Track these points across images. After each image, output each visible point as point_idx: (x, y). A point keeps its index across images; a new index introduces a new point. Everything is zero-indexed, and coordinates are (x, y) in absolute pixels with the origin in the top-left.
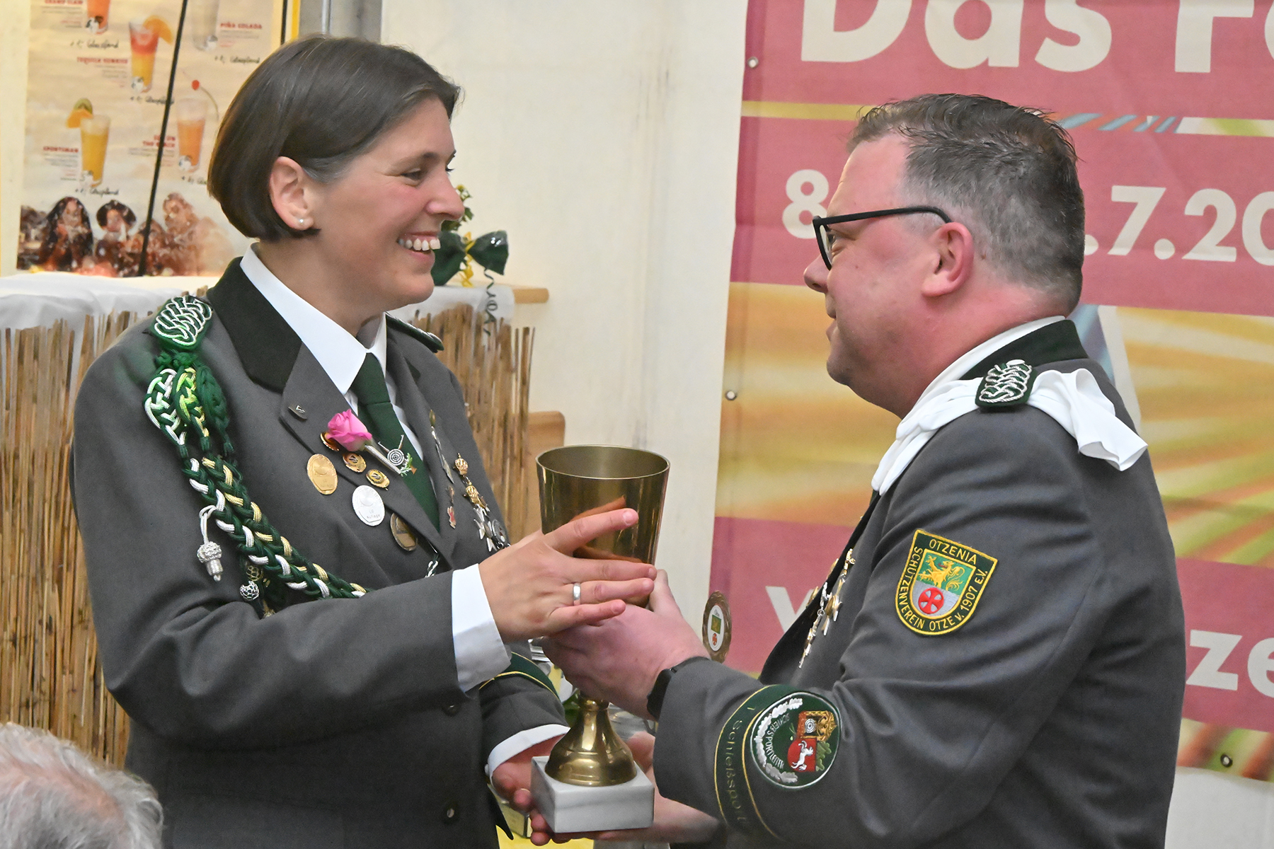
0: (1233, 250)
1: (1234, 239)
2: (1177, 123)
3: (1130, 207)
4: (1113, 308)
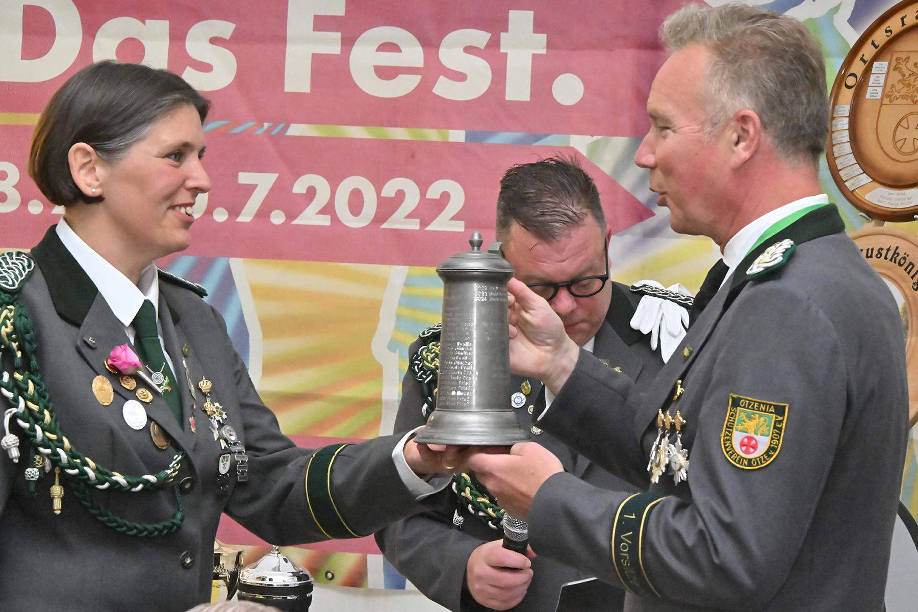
0: (329, 217)
1: (329, 209)
2: (286, 128)
3: (251, 188)
4: (240, 260)
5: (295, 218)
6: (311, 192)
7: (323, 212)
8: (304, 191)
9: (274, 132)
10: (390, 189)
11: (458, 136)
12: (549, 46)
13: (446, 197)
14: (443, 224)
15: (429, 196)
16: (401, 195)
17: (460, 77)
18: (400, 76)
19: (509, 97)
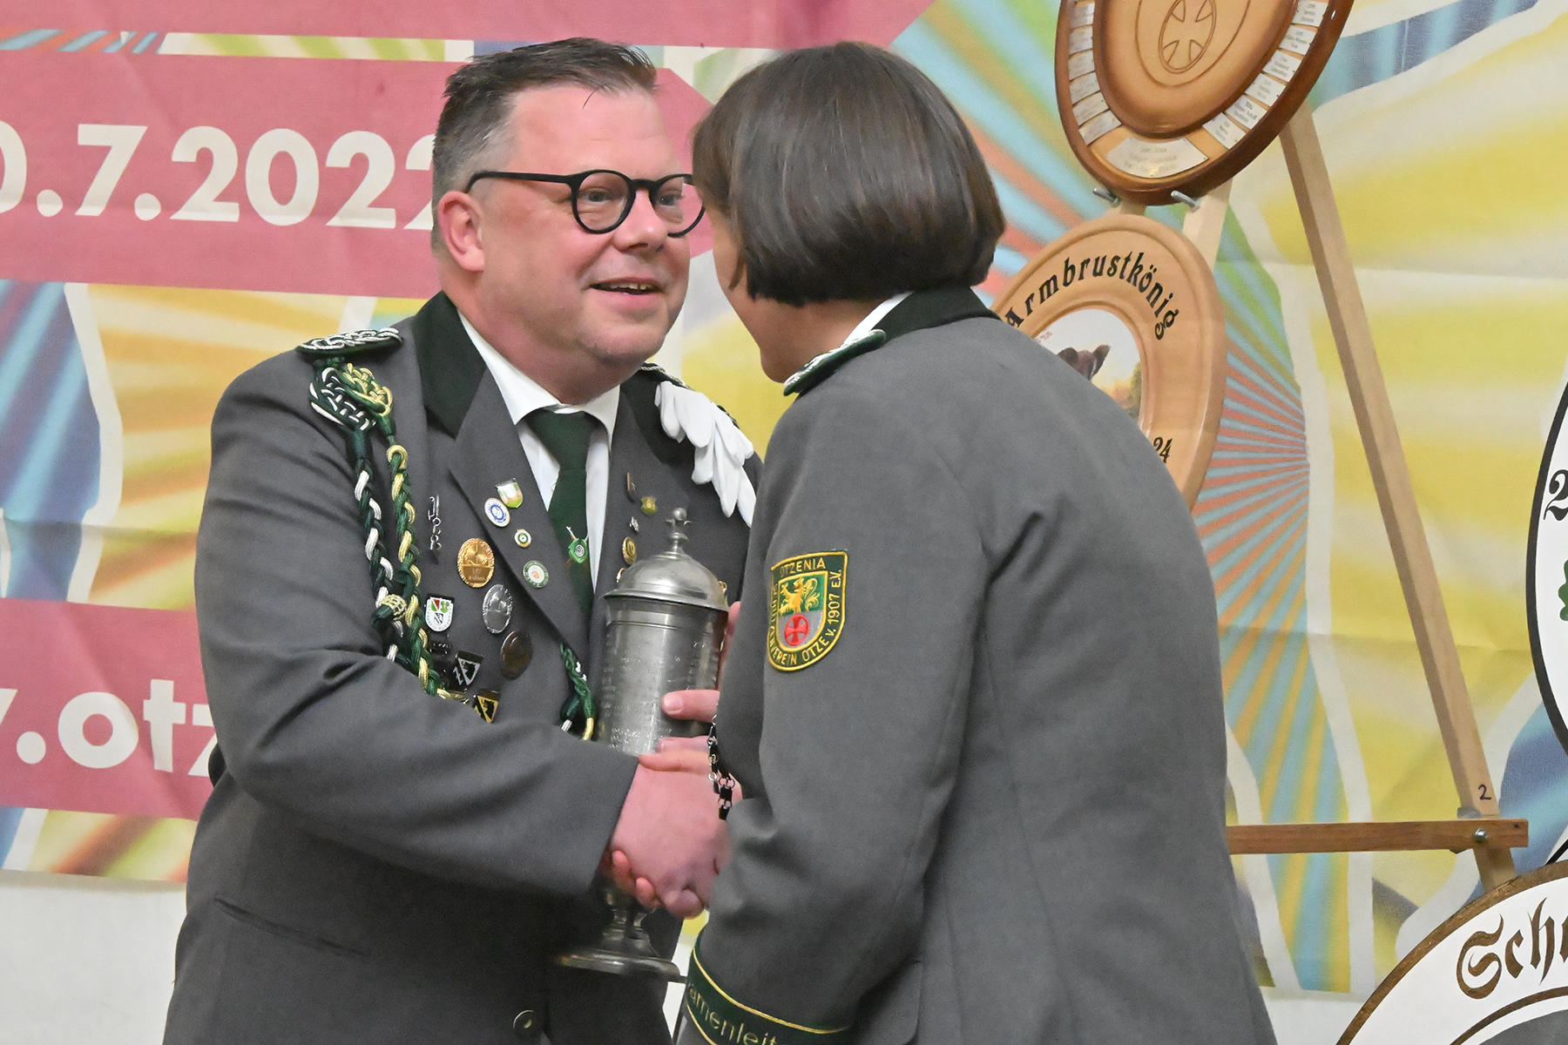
0: (235, 206)
1: (235, 191)
2: (158, 41)
4: (84, 286)
5: (177, 208)
6: (205, 160)
7: (224, 197)
8: (193, 158)
9: (138, 50)
10: (340, 155)
11: (460, 51)
15: (410, 165)
16: (360, 163)
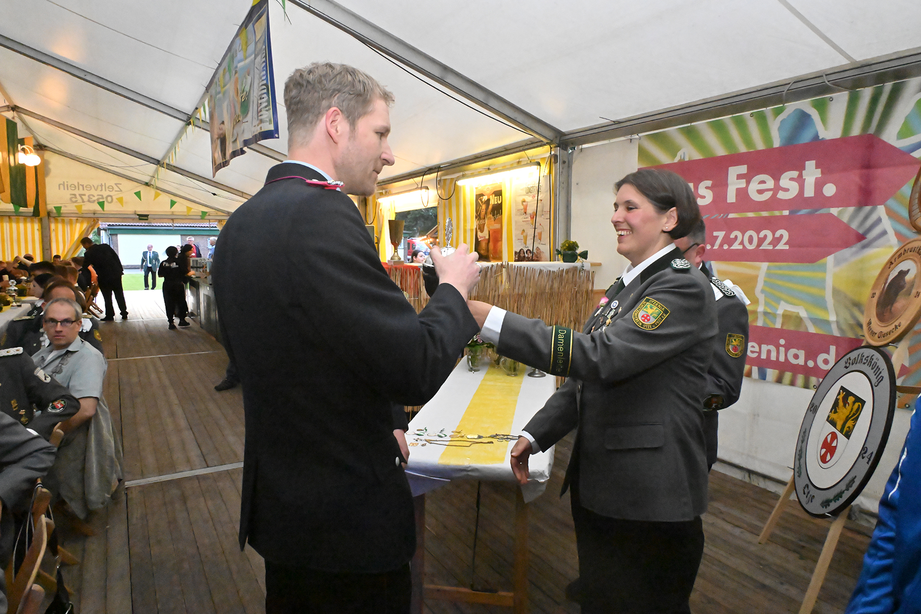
0: (742, 246)
1: (742, 243)
2: (728, 215)
3: (717, 237)
4: (714, 262)
5: (731, 247)
6: (736, 237)
8: (734, 237)
9: (725, 217)
10: (762, 235)
11: (786, 213)
12: (822, 173)
13: (782, 236)
14: (781, 246)
15: (776, 236)
16: (766, 236)
17: (787, 190)
18: (766, 192)
19: (806, 195)
